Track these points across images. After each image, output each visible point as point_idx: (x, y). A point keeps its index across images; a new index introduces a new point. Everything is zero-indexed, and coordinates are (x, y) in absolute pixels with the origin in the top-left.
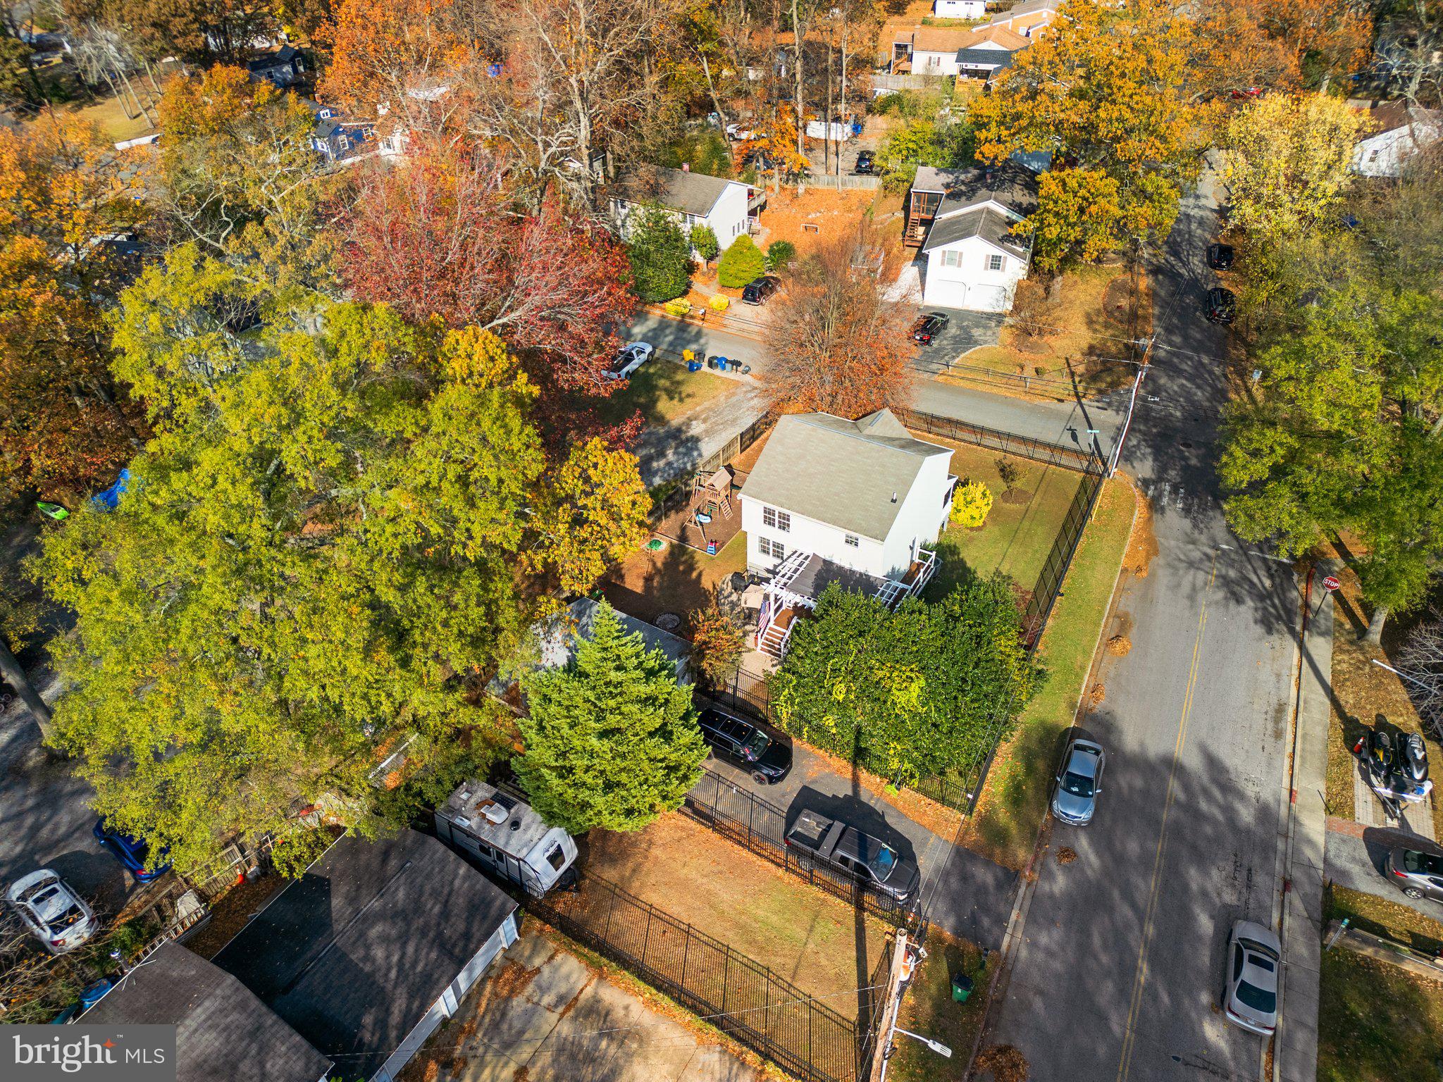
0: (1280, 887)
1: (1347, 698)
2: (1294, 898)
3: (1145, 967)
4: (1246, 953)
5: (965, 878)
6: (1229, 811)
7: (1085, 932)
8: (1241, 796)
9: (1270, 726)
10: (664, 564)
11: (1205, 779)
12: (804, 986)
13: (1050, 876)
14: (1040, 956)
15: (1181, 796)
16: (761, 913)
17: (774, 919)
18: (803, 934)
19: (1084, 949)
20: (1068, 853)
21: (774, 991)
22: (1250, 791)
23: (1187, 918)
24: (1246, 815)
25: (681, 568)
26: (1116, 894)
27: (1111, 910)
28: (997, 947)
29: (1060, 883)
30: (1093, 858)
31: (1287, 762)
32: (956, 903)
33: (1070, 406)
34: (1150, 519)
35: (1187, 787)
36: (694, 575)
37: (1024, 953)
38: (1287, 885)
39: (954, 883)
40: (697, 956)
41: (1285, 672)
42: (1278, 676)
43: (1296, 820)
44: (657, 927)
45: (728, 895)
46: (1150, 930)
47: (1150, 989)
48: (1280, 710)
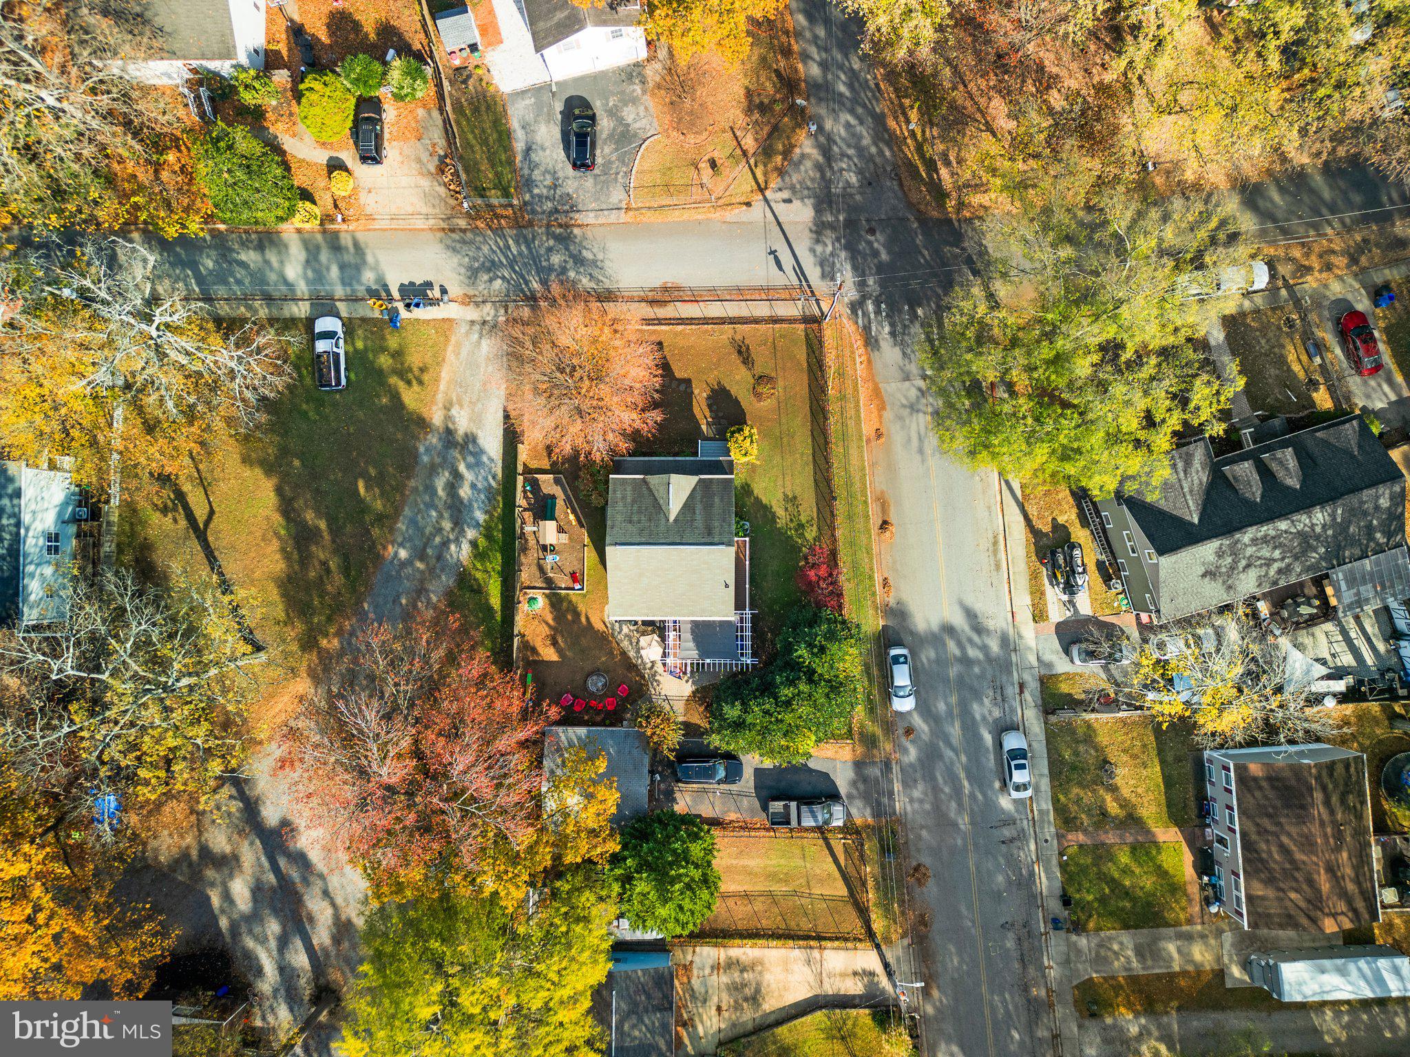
0: (1017, 690)
1: (1033, 511)
2: (1027, 695)
3: (966, 783)
4: (1013, 763)
5: (865, 780)
6: (984, 648)
7: (933, 779)
8: (988, 632)
9: (992, 558)
10: (554, 619)
11: (967, 628)
12: (817, 891)
13: (905, 751)
14: (916, 805)
15: (957, 652)
16: (774, 862)
17: (783, 862)
18: (801, 863)
19: (936, 790)
20: (909, 731)
21: (803, 901)
22: (991, 624)
23: (979, 738)
24: (994, 646)
25: (569, 617)
26: (941, 744)
27: (941, 757)
28: (895, 813)
29: (913, 754)
30: (925, 727)
31: (1006, 586)
32: (866, 797)
34: (869, 361)
35: (960, 644)
36: (583, 620)
37: (909, 808)
38: (1022, 686)
39: (861, 786)
40: (759, 906)
41: (993, 501)
42: (989, 508)
43: (1020, 637)
44: (730, 902)
45: (753, 863)
46: (964, 759)
47: (972, 796)
48: (995, 543)
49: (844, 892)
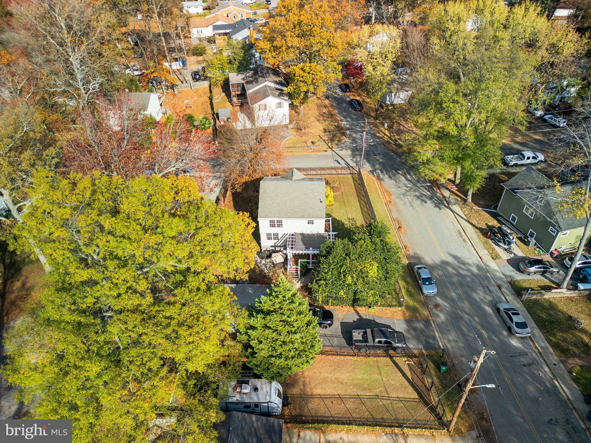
0: (498, 289)
1: (474, 222)
2: (504, 290)
3: (483, 332)
4: (510, 313)
5: (415, 329)
6: (469, 270)
7: (460, 329)
8: (469, 265)
9: (461, 239)
11: (456, 263)
12: (393, 395)
13: (438, 316)
14: (454, 344)
15: (454, 272)
16: (360, 377)
17: (365, 376)
18: (379, 377)
19: (464, 335)
20: (437, 306)
21: (385, 402)
22: (470, 262)
23: (484, 310)
24: (475, 270)
26: (459, 312)
27: (462, 318)
28: (440, 348)
29: (442, 317)
30: (445, 304)
31: (472, 248)
32: (418, 339)
33: (330, 152)
34: (381, 184)
35: (454, 268)
37: (449, 346)
38: (499, 287)
39: (413, 333)
40: (350, 405)
41: (453, 220)
42: (452, 222)
43: (488, 266)
44: (328, 402)
45: (344, 376)
46: (476, 319)
47: (490, 338)
48: (460, 233)
49: (415, 395)
